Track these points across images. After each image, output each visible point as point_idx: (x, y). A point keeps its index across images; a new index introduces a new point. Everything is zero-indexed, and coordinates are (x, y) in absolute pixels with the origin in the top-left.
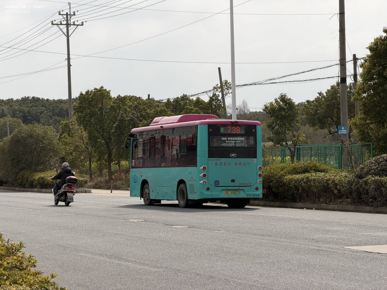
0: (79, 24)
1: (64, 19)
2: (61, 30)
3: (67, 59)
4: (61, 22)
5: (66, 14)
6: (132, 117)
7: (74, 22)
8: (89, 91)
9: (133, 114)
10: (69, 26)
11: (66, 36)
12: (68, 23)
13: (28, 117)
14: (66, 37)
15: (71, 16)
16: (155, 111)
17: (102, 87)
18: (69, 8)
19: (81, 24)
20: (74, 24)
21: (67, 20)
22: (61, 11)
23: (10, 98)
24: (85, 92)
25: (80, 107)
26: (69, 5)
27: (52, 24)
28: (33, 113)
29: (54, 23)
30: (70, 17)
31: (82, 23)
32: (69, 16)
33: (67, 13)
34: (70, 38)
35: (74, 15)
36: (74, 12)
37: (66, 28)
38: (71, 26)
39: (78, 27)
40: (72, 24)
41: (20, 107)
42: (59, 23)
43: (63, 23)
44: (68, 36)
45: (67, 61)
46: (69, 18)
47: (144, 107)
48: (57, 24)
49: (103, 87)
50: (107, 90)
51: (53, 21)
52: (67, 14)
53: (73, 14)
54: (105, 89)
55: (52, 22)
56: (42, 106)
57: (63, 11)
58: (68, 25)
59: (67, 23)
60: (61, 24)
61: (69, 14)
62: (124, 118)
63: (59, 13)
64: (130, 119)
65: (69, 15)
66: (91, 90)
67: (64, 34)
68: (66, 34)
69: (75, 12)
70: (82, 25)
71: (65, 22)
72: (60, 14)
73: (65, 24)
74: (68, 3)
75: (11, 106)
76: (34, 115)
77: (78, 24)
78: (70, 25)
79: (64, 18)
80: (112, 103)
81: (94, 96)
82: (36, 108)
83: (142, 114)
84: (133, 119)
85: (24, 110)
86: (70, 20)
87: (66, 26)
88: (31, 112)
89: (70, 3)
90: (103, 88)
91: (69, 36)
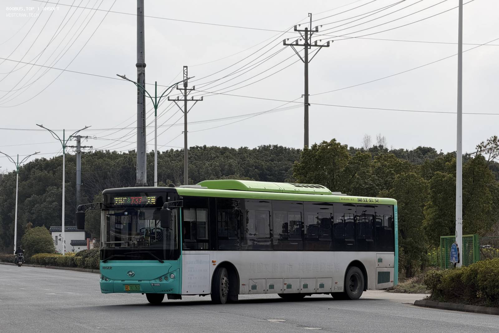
0: (324, 45)
1: (302, 38)
2: (297, 53)
3: (303, 95)
4: (297, 41)
5: (304, 29)
6: (371, 185)
7: (316, 42)
8: (317, 144)
9: (373, 181)
10: (309, 47)
11: (304, 62)
12: (308, 43)
13: (268, 176)
14: (304, 64)
15: (312, 32)
16: (400, 177)
17: (334, 140)
18: (309, 21)
19: (326, 44)
20: (316, 45)
21: (306, 40)
22: (297, 26)
23: (243, 147)
24: (312, 146)
25: (303, 168)
26: (309, 16)
27: (285, 44)
28: (275, 171)
29: (287, 42)
30: (311, 35)
31: (328, 43)
32: (309, 33)
33: (306, 29)
34: (309, 65)
35: (317, 31)
36: (317, 28)
37: (304, 50)
38: (311, 47)
39: (321, 49)
40: (314, 44)
41: (257, 161)
42: (295, 43)
43: (300, 43)
44: (306, 62)
45: (304, 98)
46: (309, 36)
47: (391, 171)
48: (291, 45)
49: (336, 139)
50: (341, 145)
51: (285, 39)
52: (306, 31)
53: (315, 29)
54: (338, 142)
55: (284, 41)
56: (289, 160)
57: (300, 25)
58: (307, 45)
59: (306, 44)
60: (297, 44)
61: (309, 29)
62: (360, 185)
63: (295, 28)
64: (368, 187)
65: (309, 31)
66: (319, 144)
67: (301, 60)
68: (304, 59)
69: (317, 26)
70: (328, 46)
71: (303, 42)
72: (296, 30)
73: (303, 44)
74: (309, 14)
75: (243, 159)
76: (277, 173)
77: (322, 45)
78: (310, 45)
79: (302, 36)
80: (348, 163)
81: (321, 152)
82: (280, 162)
83: (387, 181)
84: (373, 187)
85: (262, 165)
86: (310, 38)
87: (304, 47)
88: (273, 168)
89: (311, 14)
90: (336, 141)
91: (308, 62)
